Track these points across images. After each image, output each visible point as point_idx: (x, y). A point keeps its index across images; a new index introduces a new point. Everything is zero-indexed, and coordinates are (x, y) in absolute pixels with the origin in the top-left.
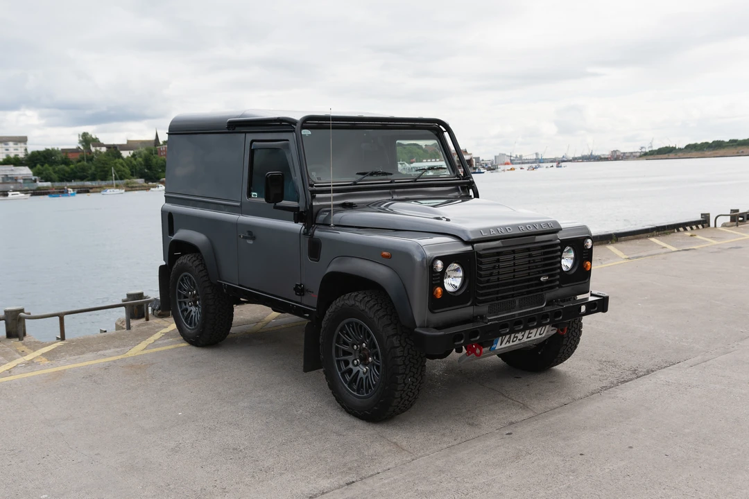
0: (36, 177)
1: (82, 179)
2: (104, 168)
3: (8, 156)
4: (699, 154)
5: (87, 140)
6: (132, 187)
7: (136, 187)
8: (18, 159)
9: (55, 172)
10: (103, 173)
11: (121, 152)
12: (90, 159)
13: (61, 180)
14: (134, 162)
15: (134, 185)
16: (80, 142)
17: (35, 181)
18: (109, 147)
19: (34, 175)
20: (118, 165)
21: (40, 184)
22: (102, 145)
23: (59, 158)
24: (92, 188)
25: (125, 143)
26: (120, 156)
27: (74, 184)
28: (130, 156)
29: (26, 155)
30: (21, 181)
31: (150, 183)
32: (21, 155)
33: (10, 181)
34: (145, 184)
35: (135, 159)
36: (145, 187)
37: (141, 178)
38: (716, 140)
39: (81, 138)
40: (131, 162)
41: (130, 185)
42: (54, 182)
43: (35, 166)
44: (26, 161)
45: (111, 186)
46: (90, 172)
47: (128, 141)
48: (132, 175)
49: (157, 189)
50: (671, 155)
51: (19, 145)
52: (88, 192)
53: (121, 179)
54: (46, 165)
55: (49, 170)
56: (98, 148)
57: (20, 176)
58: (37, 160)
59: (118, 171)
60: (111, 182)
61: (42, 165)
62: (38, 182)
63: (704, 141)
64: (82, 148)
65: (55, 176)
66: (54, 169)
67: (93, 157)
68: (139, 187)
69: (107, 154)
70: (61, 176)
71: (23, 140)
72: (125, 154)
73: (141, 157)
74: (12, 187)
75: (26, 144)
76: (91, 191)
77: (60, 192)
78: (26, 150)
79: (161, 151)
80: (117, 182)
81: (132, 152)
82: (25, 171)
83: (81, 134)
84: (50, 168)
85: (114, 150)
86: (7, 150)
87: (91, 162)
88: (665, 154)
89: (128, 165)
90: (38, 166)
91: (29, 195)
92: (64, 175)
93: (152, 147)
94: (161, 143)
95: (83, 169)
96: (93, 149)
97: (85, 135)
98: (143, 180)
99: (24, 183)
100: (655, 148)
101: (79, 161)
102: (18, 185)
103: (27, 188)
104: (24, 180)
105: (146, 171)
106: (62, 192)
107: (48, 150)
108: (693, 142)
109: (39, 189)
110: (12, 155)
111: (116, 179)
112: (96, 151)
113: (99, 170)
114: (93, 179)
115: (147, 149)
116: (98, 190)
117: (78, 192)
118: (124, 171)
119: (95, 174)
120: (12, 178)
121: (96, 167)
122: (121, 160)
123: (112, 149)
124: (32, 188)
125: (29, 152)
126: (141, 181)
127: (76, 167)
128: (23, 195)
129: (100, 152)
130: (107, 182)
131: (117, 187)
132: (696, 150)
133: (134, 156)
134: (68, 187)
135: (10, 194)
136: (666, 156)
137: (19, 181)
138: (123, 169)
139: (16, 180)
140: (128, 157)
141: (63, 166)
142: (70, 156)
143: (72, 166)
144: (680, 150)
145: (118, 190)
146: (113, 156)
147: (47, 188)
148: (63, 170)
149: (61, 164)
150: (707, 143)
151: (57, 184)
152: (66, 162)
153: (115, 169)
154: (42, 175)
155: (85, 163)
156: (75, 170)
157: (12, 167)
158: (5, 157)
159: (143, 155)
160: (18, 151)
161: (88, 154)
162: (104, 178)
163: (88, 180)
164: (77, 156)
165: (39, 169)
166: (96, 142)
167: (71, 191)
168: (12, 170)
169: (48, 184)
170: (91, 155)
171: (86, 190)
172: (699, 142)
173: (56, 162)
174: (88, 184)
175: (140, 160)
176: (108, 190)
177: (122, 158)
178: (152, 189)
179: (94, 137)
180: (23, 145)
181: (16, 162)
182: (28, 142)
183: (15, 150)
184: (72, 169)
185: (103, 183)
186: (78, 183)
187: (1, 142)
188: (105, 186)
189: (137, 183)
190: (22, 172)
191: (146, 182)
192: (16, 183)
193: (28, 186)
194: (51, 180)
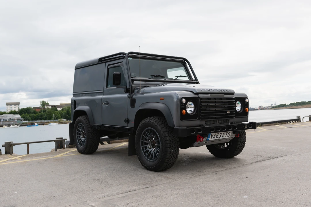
0: (22, 119)
1: (41, 119)
2: (50, 115)
3: (11, 110)
4: (295, 107)
5: (44, 104)
6: (61, 122)
7: (63, 122)
8: (15, 111)
9: (30, 117)
10: (50, 117)
11: (57, 108)
12: (44, 111)
13: (32, 120)
14: (63, 112)
15: (62, 122)
16: (41, 104)
17: (22, 120)
18: (52, 106)
19: (22, 118)
20: (56, 113)
21: (24, 122)
22: (50, 106)
23: (32, 111)
24: (45, 123)
25: (59, 104)
26: (56, 110)
27: (38, 121)
28: (61, 110)
29: (19, 110)
30: (16, 120)
31: (69, 121)
32: (17, 110)
33: (11, 120)
34: (67, 121)
35: (63, 111)
36: (67, 122)
37: (65, 119)
38: (302, 101)
39: (41, 103)
40: (61, 112)
41: (60, 122)
42: (30, 120)
43: (22, 114)
44: (19, 112)
45: (53, 122)
46: (44, 116)
47: (60, 104)
48: (62, 118)
50: (284, 108)
51: (16, 106)
52: (43, 124)
53: (57, 119)
54: (26, 114)
55: (27, 116)
56: (48, 107)
57: (16, 118)
58: (23, 112)
59: (56, 116)
60: (53, 120)
61: (25, 114)
62: (23, 121)
63: (297, 102)
64: (41, 107)
66: (30, 115)
67: (46, 110)
68: (64, 122)
69: (52, 109)
70: (32, 118)
71: (18, 104)
72: (59, 109)
73: (65, 110)
74: (12, 123)
75: (19, 106)
76: (44, 124)
77: (32, 125)
78: (19, 108)
80: (55, 120)
81: (62, 108)
82: (18, 116)
83: (42, 101)
84: (28, 115)
85: (55, 107)
86: (11, 108)
87: (45, 113)
88: (281, 107)
89: (60, 113)
90: (23, 114)
91: (19, 126)
92: (34, 118)
93: (70, 106)
95: (42, 116)
96: (46, 107)
97: (43, 102)
98: (66, 119)
99: (17, 121)
100: (277, 105)
101: (40, 112)
102: (15, 122)
103: (18, 123)
104: (18, 120)
105: (67, 116)
106: (33, 125)
107: (28, 108)
108: (293, 102)
109: (23, 123)
110: (13, 110)
111: (55, 119)
112: (47, 108)
113: (48, 115)
114: (46, 119)
115: (67, 107)
116: (47, 124)
117: (39, 125)
118: (58, 116)
119: (46, 117)
120: (12, 119)
121: (47, 115)
122: (57, 112)
123: (54, 107)
124: (20, 123)
126: (65, 120)
127: (39, 115)
128: (16, 126)
129: (49, 108)
130: (51, 120)
131: (55, 122)
132: (294, 105)
133: (62, 110)
134: (35, 123)
135: (11, 125)
136: (282, 108)
137: (15, 120)
138: (58, 115)
139: (14, 120)
140: (60, 110)
141: (34, 114)
142: (37, 110)
143: (37, 114)
144: (287, 105)
145: (55, 123)
146: (54, 110)
147: (27, 123)
148: (33, 116)
149: (33, 113)
150: (298, 102)
151: (31, 121)
152: (35, 112)
153: (55, 115)
154: (25, 118)
155: (43, 113)
156: (38, 116)
157: (13, 115)
158: (10, 111)
159: (66, 110)
160: (16, 108)
162: (50, 119)
163: (43, 120)
164: (40, 110)
165: (23, 116)
166: (47, 104)
168: (13, 116)
169: (27, 121)
170: (45, 110)
171: (42, 124)
172: (295, 102)
173: (31, 113)
174: (43, 121)
175: (65, 111)
176: (52, 124)
177: (58, 110)
179: (47, 102)
180: (18, 106)
181: (15, 113)
182: (20, 105)
183: (14, 108)
184: (37, 116)
185: (49, 121)
186: (39, 121)
187: (9, 105)
188: (50, 122)
189: (63, 121)
190: (17, 117)
191: (67, 120)
192: (14, 121)
193: (19, 122)
194: (28, 120)
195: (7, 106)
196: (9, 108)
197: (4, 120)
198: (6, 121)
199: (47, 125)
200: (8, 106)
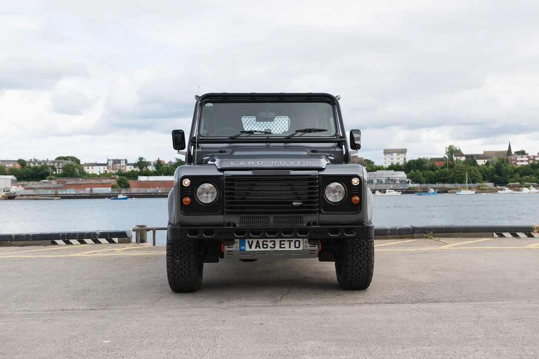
0: (409, 180)
1: (444, 182)
2: (462, 173)
3: (392, 164)
5: (452, 151)
6: (483, 190)
7: (486, 189)
8: (399, 165)
9: (424, 176)
10: (460, 178)
11: (477, 161)
12: (451, 166)
13: (427, 183)
14: (488, 169)
16: (447, 153)
17: (408, 182)
18: (467, 156)
19: (407, 178)
20: (472, 171)
21: (411, 185)
22: (463, 155)
23: (428, 165)
24: (450, 189)
25: (482, 153)
26: (475, 164)
27: (436, 185)
28: (484, 164)
29: (405, 163)
30: (399, 182)
31: (498, 187)
32: (401, 163)
33: (390, 182)
35: (488, 167)
36: (494, 189)
37: (492, 182)
39: (447, 150)
40: (485, 169)
41: (481, 188)
42: (423, 183)
43: (410, 171)
44: (404, 167)
45: (464, 188)
46: (450, 176)
47: (484, 152)
48: (484, 179)
49: (503, 192)
51: (401, 155)
52: (447, 192)
53: (474, 182)
54: (418, 171)
55: (419, 174)
56: (459, 158)
57: (398, 179)
58: (412, 166)
59: (472, 177)
60: (465, 184)
61: (415, 171)
62: (410, 183)
64: (447, 157)
65: (423, 179)
66: (423, 174)
67: (454, 164)
68: (489, 189)
69: (465, 162)
70: (428, 179)
71: (403, 151)
72: (480, 162)
73: (493, 165)
74: (391, 187)
75: (405, 155)
76: (449, 191)
77: (424, 191)
78: (405, 159)
79: (512, 160)
80: (469, 184)
81: (486, 161)
82: (402, 175)
83: (448, 147)
84: (421, 173)
85: (471, 159)
86: (392, 159)
87: (452, 169)
89: (480, 172)
90: (412, 171)
91: (400, 192)
92: (431, 179)
93: (505, 157)
94: (513, 153)
95: (445, 174)
96: (455, 158)
97: (451, 147)
98: (493, 184)
99: (400, 184)
101: (443, 168)
102: (396, 185)
103: (401, 188)
104: (401, 181)
105: (496, 176)
107: (421, 159)
109: (410, 188)
110: (395, 163)
111: (469, 183)
112: (457, 159)
113: (457, 175)
114: (452, 182)
115: (499, 159)
116: (455, 191)
117: (438, 192)
118: (477, 177)
119: (454, 178)
120: (392, 180)
121: (455, 173)
122: (476, 168)
123: (470, 159)
124: (405, 188)
125: (407, 161)
126: (490, 185)
127: (440, 172)
128: (396, 192)
129: (460, 161)
130: (463, 185)
131: (470, 188)
133: (487, 164)
134: (431, 188)
135: (387, 191)
137: (397, 182)
138: (476, 174)
139: (395, 181)
140: (482, 165)
141: (431, 171)
142: (437, 164)
143: (437, 171)
145: (470, 191)
146: (470, 164)
147: (416, 188)
148: (431, 175)
149: (429, 170)
151: (424, 185)
152: (433, 169)
153: (468, 174)
154: (414, 179)
155: (447, 169)
156: (439, 174)
157: (393, 172)
158: (390, 165)
159: (495, 164)
160: (399, 160)
161: (451, 162)
162: (461, 181)
163: (448, 183)
164: (442, 164)
165: (412, 174)
166: (459, 153)
167: (432, 190)
168: (393, 174)
169: (417, 185)
170: (453, 163)
171: (445, 191)
173: (426, 169)
174: (447, 186)
175: (492, 167)
176: (462, 191)
177: (478, 165)
178: (499, 192)
179: (458, 149)
180: (403, 155)
181: (395, 168)
182: (407, 154)
183: (397, 159)
184: (437, 174)
185: (459, 185)
186: (440, 185)
187: (388, 153)
188: (461, 188)
189: (487, 186)
190: (400, 176)
191: (495, 186)
192: (395, 183)
193: (403, 186)
194: (420, 183)
195: (385, 155)
196: (387, 159)
197: (378, 180)
198: (382, 182)
199: (454, 193)
200: (388, 156)
